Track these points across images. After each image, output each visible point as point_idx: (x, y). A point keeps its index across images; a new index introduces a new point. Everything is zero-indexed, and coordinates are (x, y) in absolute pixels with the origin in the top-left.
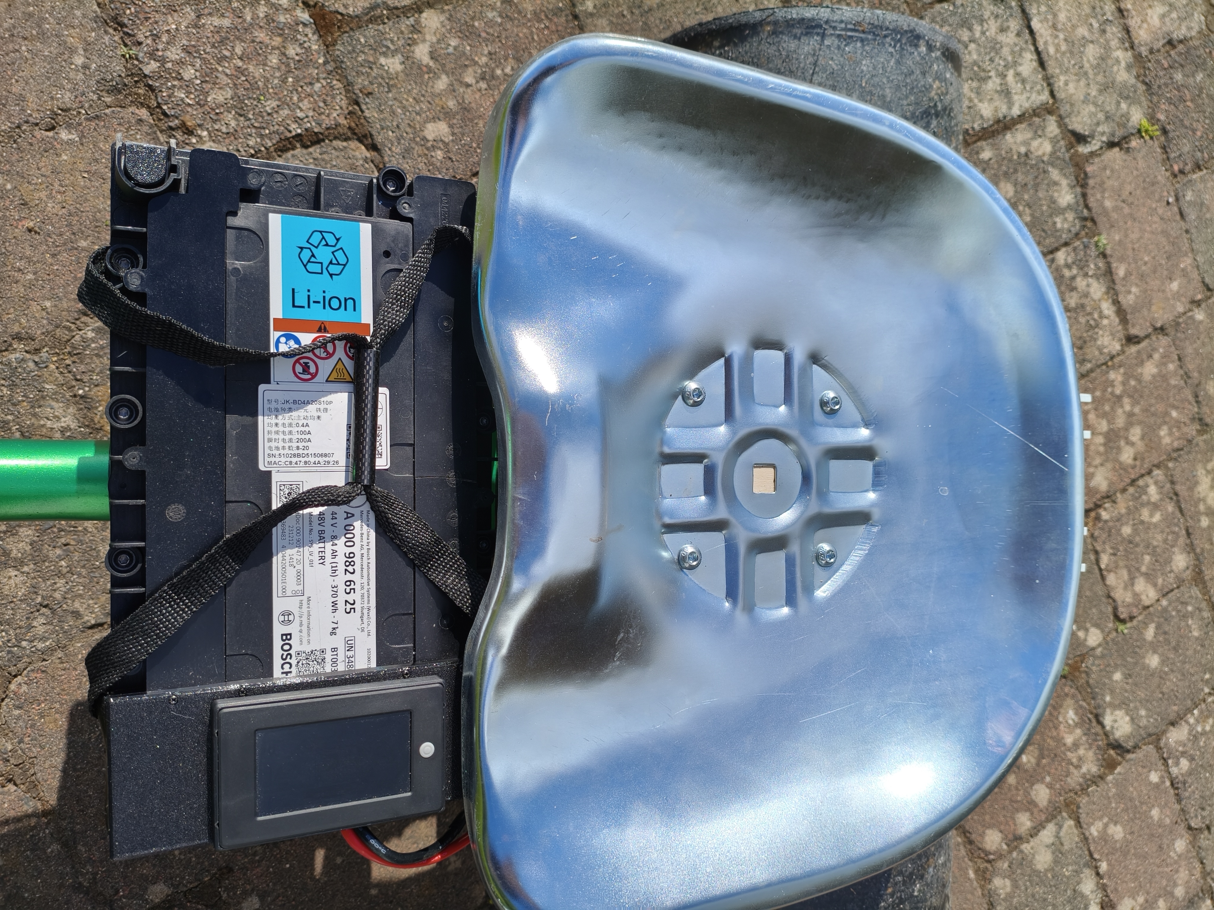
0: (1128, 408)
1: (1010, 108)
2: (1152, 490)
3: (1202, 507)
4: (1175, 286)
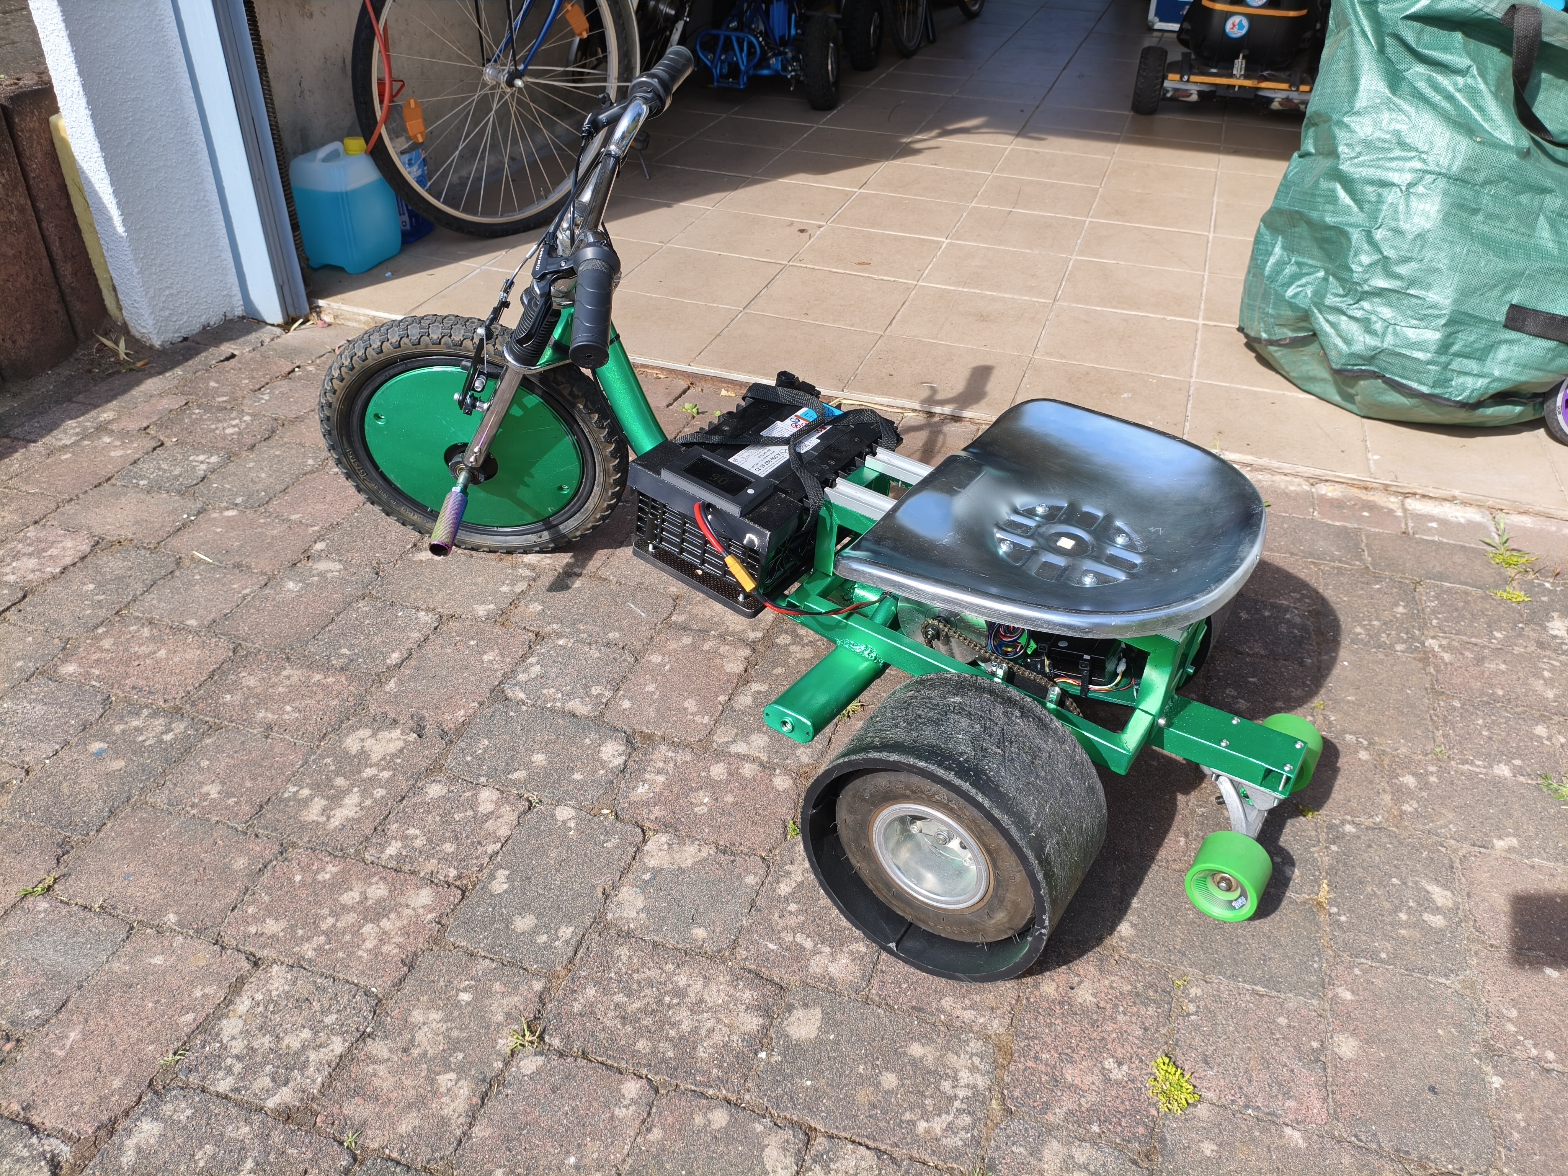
0: (330, 921)
2: (392, 849)
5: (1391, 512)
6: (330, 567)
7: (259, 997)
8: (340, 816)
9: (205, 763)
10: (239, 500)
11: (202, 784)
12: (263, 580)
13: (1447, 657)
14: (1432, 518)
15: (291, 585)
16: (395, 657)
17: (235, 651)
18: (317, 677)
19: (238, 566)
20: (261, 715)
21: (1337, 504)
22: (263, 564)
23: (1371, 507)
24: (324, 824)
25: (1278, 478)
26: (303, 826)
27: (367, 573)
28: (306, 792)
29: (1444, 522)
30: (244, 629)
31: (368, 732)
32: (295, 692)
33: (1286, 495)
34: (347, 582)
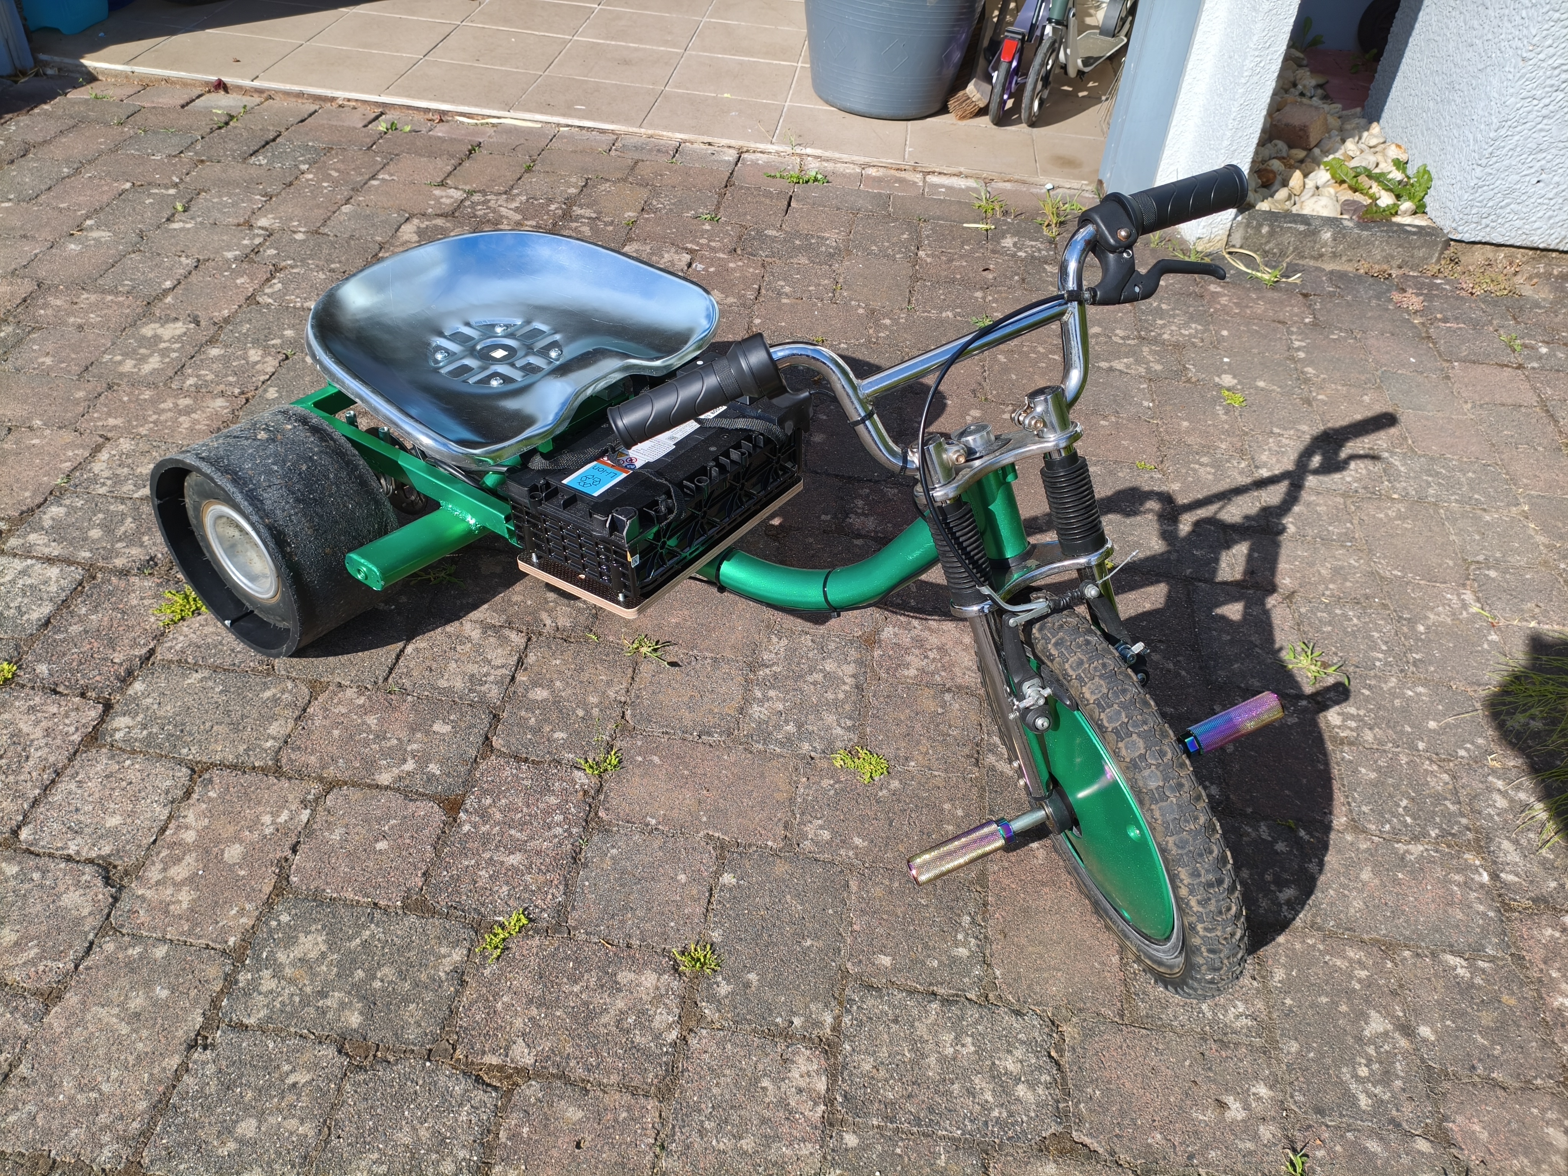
0: (155, 417)
1: (33, 565)
2: (191, 381)
3: (167, 360)
4: (36, 441)
5: (915, 183)
6: (104, 235)
7: (114, 452)
8: (147, 368)
9: (35, 347)
10: (12, 196)
11: (37, 358)
12: (49, 244)
13: (929, 260)
14: (943, 186)
15: (73, 246)
16: (168, 284)
17: (38, 286)
18: (109, 298)
19: (25, 236)
20: (72, 320)
21: (878, 180)
22: (46, 235)
23: (901, 181)
24: (137, 373)
25: (839, 165)
26: (122, 375)
27: (134, 238)
28: (119, 358)
29: (950, 188)
30: (41, 274)
31: (157, 325)
32: (94, 307)
33: (844, 175)
34: (119, 243)
